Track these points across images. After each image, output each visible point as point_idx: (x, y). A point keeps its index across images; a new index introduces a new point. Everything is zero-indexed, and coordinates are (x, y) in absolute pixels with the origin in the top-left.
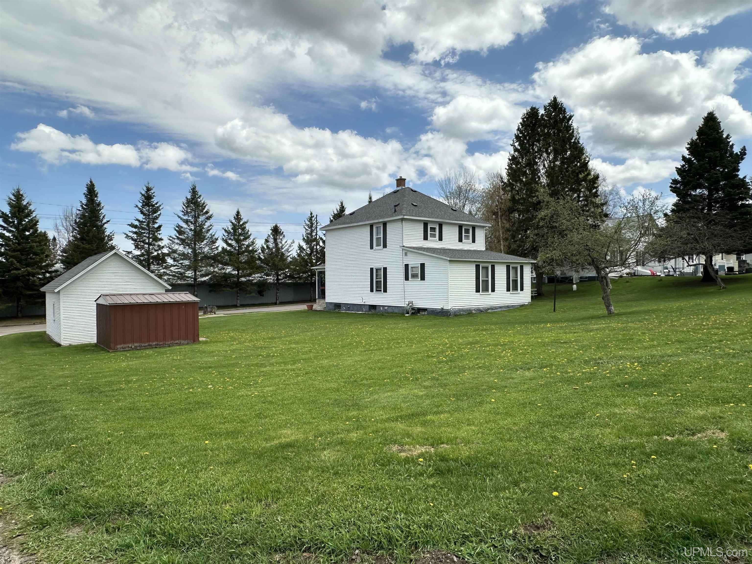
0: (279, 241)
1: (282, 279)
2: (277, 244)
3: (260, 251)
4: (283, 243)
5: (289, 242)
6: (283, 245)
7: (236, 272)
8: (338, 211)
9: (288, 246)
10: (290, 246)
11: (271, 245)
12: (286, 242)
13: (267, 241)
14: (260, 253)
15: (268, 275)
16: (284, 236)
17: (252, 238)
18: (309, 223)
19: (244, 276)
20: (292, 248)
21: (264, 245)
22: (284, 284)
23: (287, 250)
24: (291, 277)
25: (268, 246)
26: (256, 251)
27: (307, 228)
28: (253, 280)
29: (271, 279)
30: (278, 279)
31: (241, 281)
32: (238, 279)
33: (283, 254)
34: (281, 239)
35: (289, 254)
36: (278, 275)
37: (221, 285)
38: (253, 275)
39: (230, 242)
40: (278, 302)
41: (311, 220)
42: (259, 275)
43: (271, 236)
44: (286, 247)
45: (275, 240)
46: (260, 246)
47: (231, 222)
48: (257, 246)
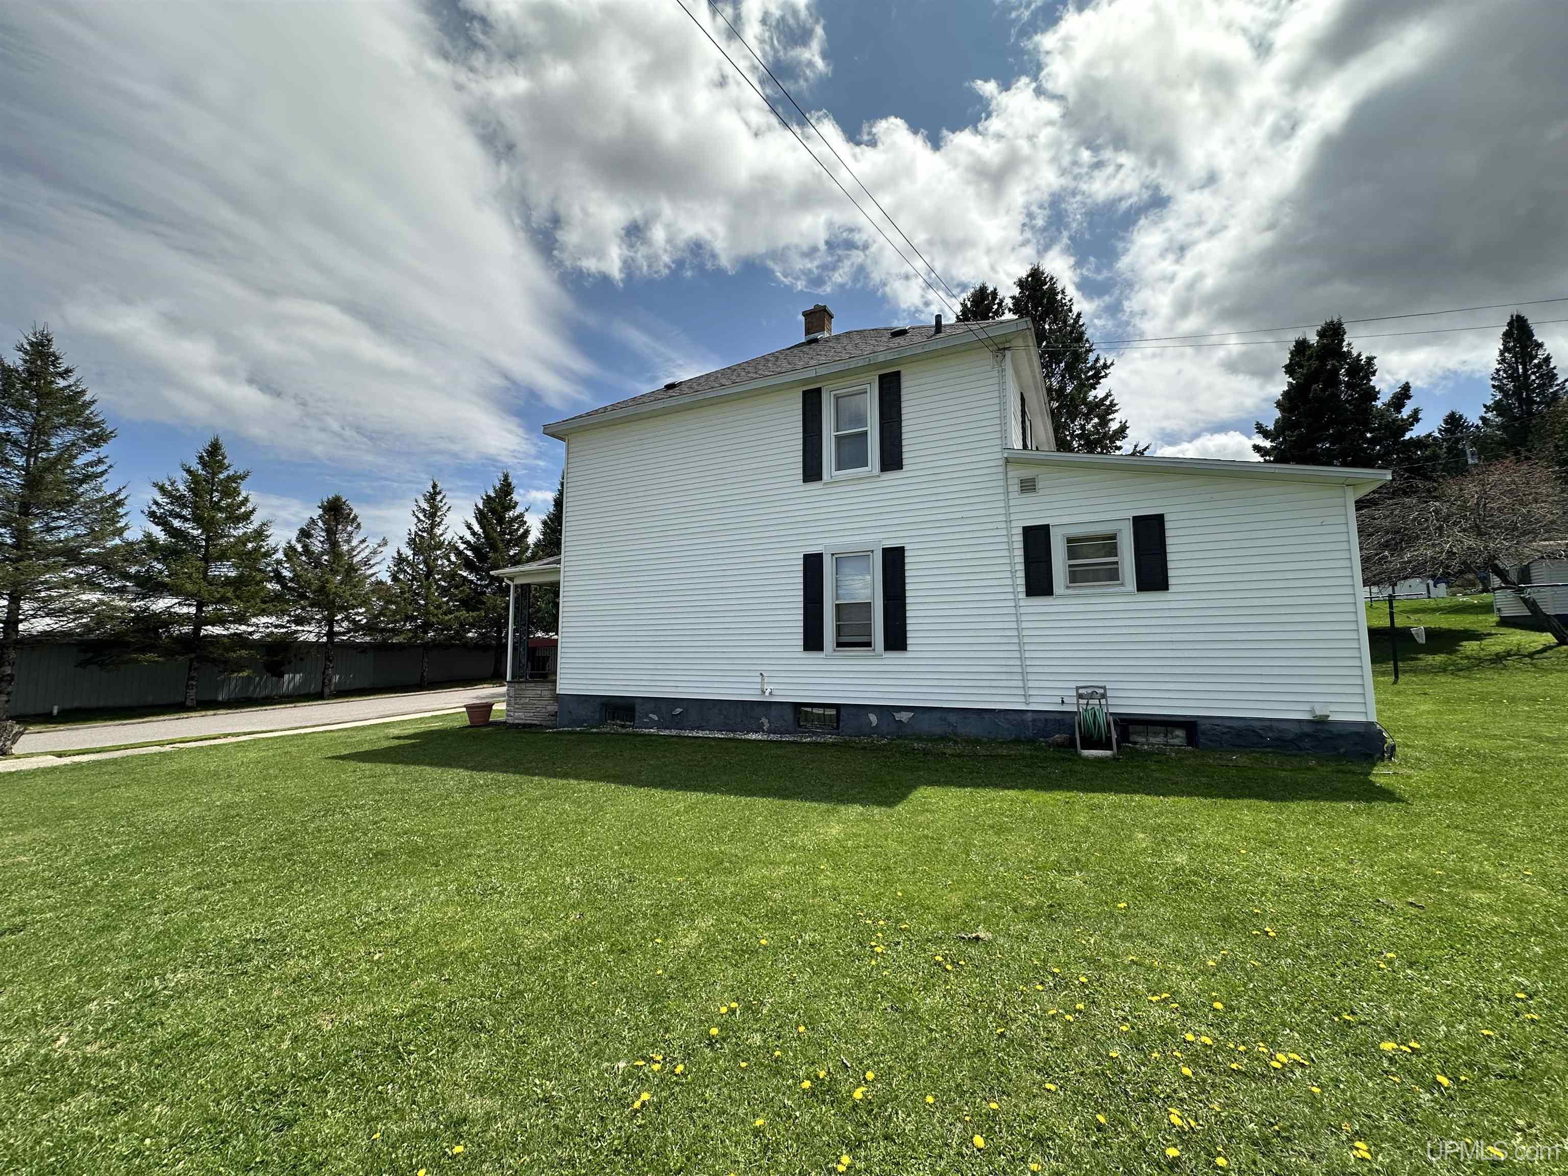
0: (341, 537)
1: (344, 634)
2: (333, 544)
3: (280, 555)
4: (354, 543)
5: (372, 543)
6: (353, 549)
7: (193, 610)
8: (496, 491)
9: (367, 552)
10: (374, 552)
11: (317, 545)
12: (364, 541)
13: (305, 534)
14: (279, 562)
15: (299, 621)
16: (359, 525)
17: (256, 521)
18: (426, 506)
19: (220, 621)
20: (378, 558)
21: (293, 542)
22: (350, 646)
23: (366, 562)
24: (370, 628)
25: (305, 547)
26: (267, 555)
27: (421, 516)
28: (251, 633)
29: (310, 633)
30: (331, 634)
31: (205, 636)
32: (197, 629)
33: (351, 569)
34: (350, 534)
35: (369, 572)
36: (330, 622)
37: (127, 645)
38: (254, 620)
39: (176, 523)
40: (327, 691)
41: (434, 499)
42: (273, 620)
43: (320, 524)
44: (363, 555)
45: (331, 533)
46: (284, 544)
47: (189, 471)
48: (272, 542)
